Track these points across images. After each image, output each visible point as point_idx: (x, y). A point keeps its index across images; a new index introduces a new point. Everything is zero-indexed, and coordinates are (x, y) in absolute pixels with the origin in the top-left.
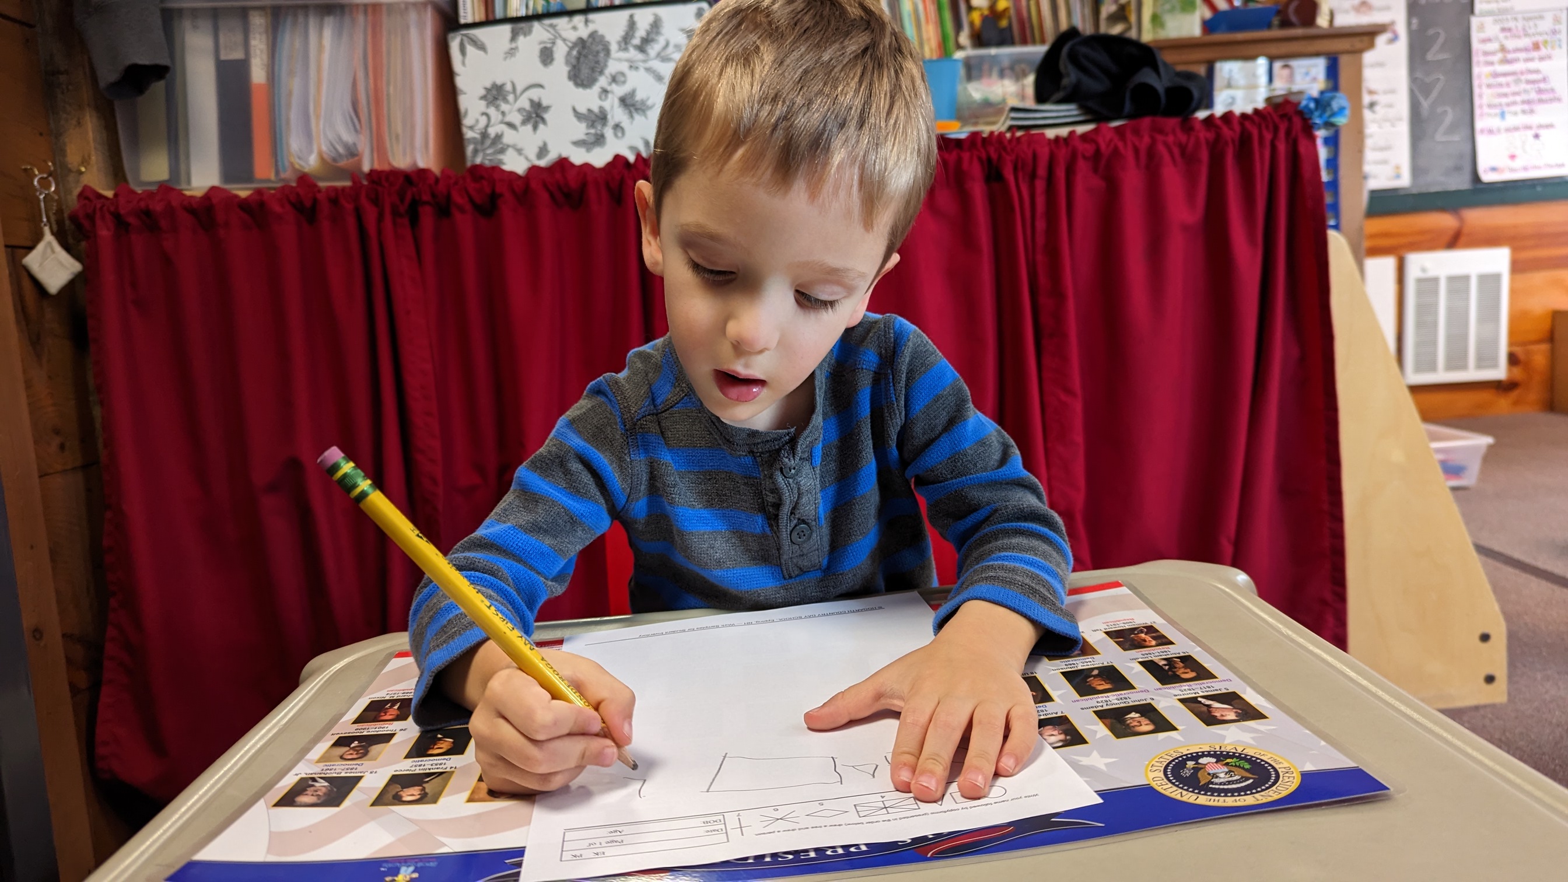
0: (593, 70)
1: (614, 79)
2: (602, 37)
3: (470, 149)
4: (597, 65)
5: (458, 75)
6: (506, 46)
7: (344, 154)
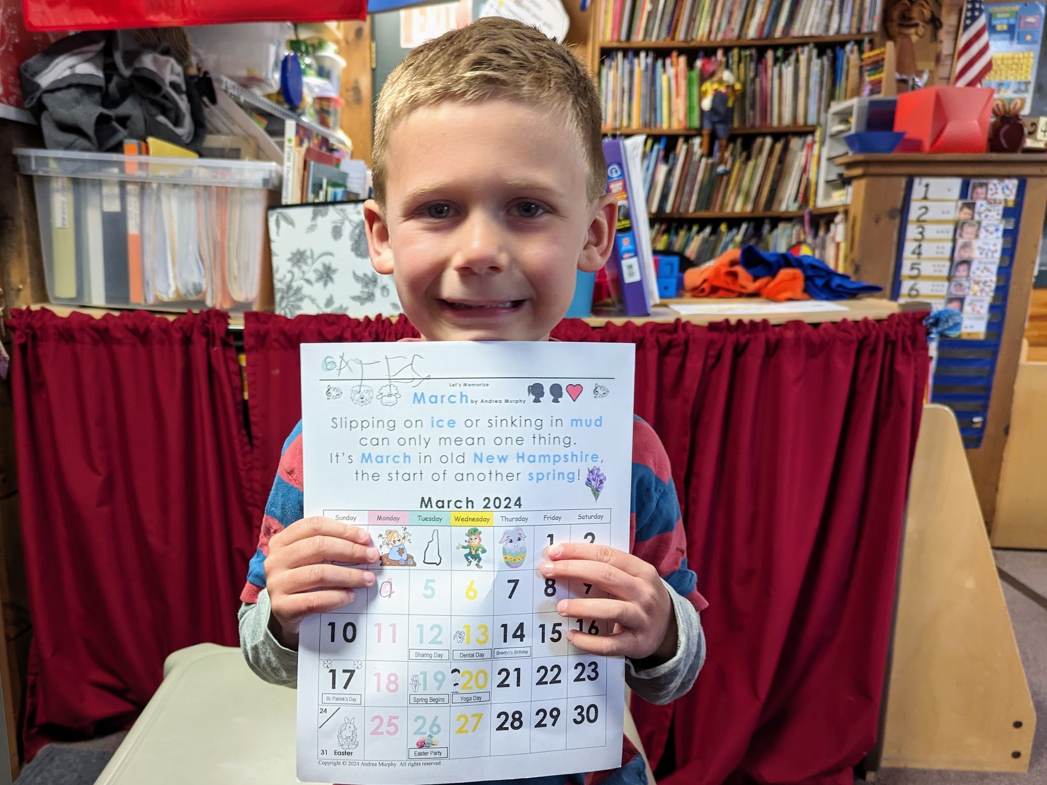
3: (278, 296)
5: (273, 242)
6: (309, 223)
7: (192, 291)
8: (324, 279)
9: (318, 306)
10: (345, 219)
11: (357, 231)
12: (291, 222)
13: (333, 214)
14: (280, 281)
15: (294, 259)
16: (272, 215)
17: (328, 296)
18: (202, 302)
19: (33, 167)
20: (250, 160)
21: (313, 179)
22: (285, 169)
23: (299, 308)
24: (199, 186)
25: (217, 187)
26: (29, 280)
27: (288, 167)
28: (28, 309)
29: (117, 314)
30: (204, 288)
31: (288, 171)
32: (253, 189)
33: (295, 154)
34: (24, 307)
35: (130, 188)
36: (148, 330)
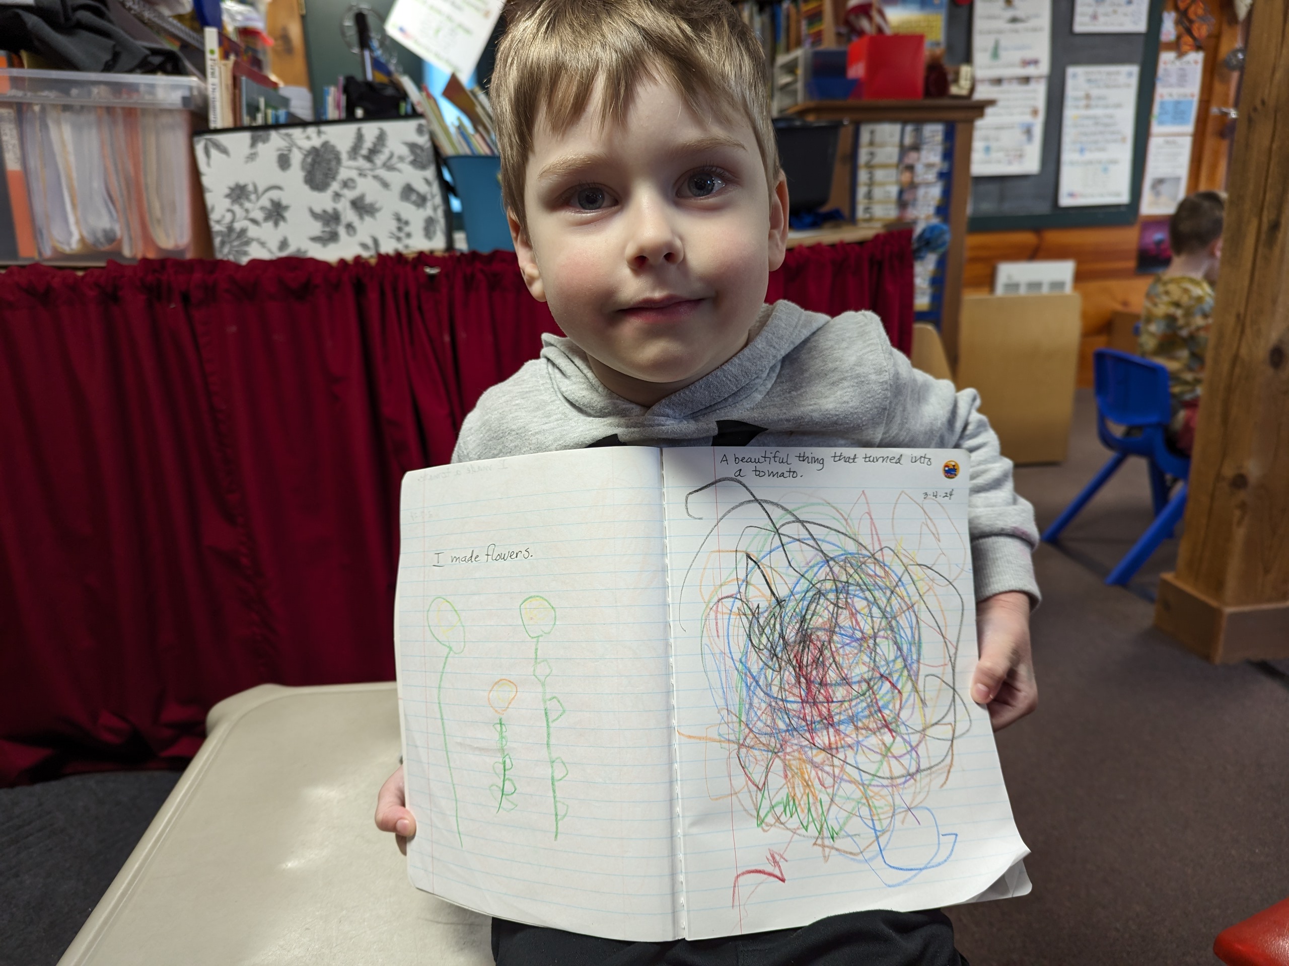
0: (326, 175)
1: (346, 184)
2: (333, 147)
3: (217, 241)
4: (330, 172)
5: (204, 175)
6: (246, 150)
7: (102, 240)
8: (274, 218)
9: (270, 251)
11: (309, 160)
12: (224, 151)
13: (276, 139)
14: (218, 222)
15: (233, 195)
16: (199, 142)
17: (280, 238)
18: (119, 253)
20: (163, 75)
21: (247, 99)
22: (210, 88)
23: (245, 253)
24: (99, 107)
25: (123, 109)
27: (213, 85)
30: (119, 234)
31: (214, 89)
32: (170, 111)
33: (220, 68)
35: (3, 111)
36: (49, 289)
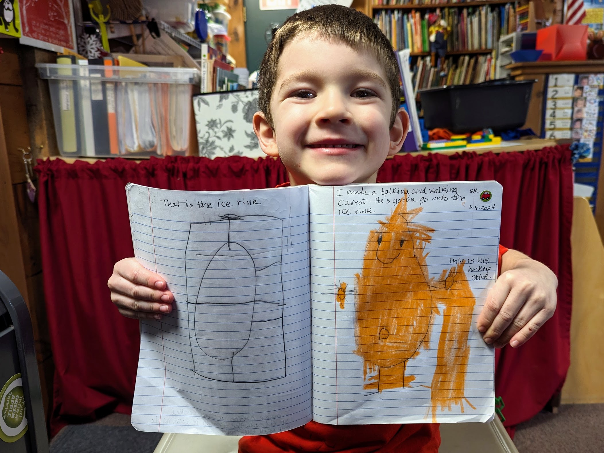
3: (201, 147)
5: (197, 115)
6: (218, 103)
7: (148, 146)
8: (228, 136)
9: (225, 152)
10: (239, 101)
11: (247, 107)
12: (207, 103)
13: (232, 98)
14: (202, 138)
15: (210, 125)
16: (195, 99)
17: (231, 146)
18: (155, 152)
19: (48, 74)
20: (181, 68)
21: (219, 79)
22: (202, 73)
23: (213, 154)
24: (151, 83)
25: (162, 84)
26: (47, 142)
27: (204, 72)
28: (48, 159)
29: (104, 161)
30: (156, 143)
31: (204, 74)
32: (184, 85)
33: (208, 63)
34: (45, 159)
35: (108, 86)
36: (124, 170)
